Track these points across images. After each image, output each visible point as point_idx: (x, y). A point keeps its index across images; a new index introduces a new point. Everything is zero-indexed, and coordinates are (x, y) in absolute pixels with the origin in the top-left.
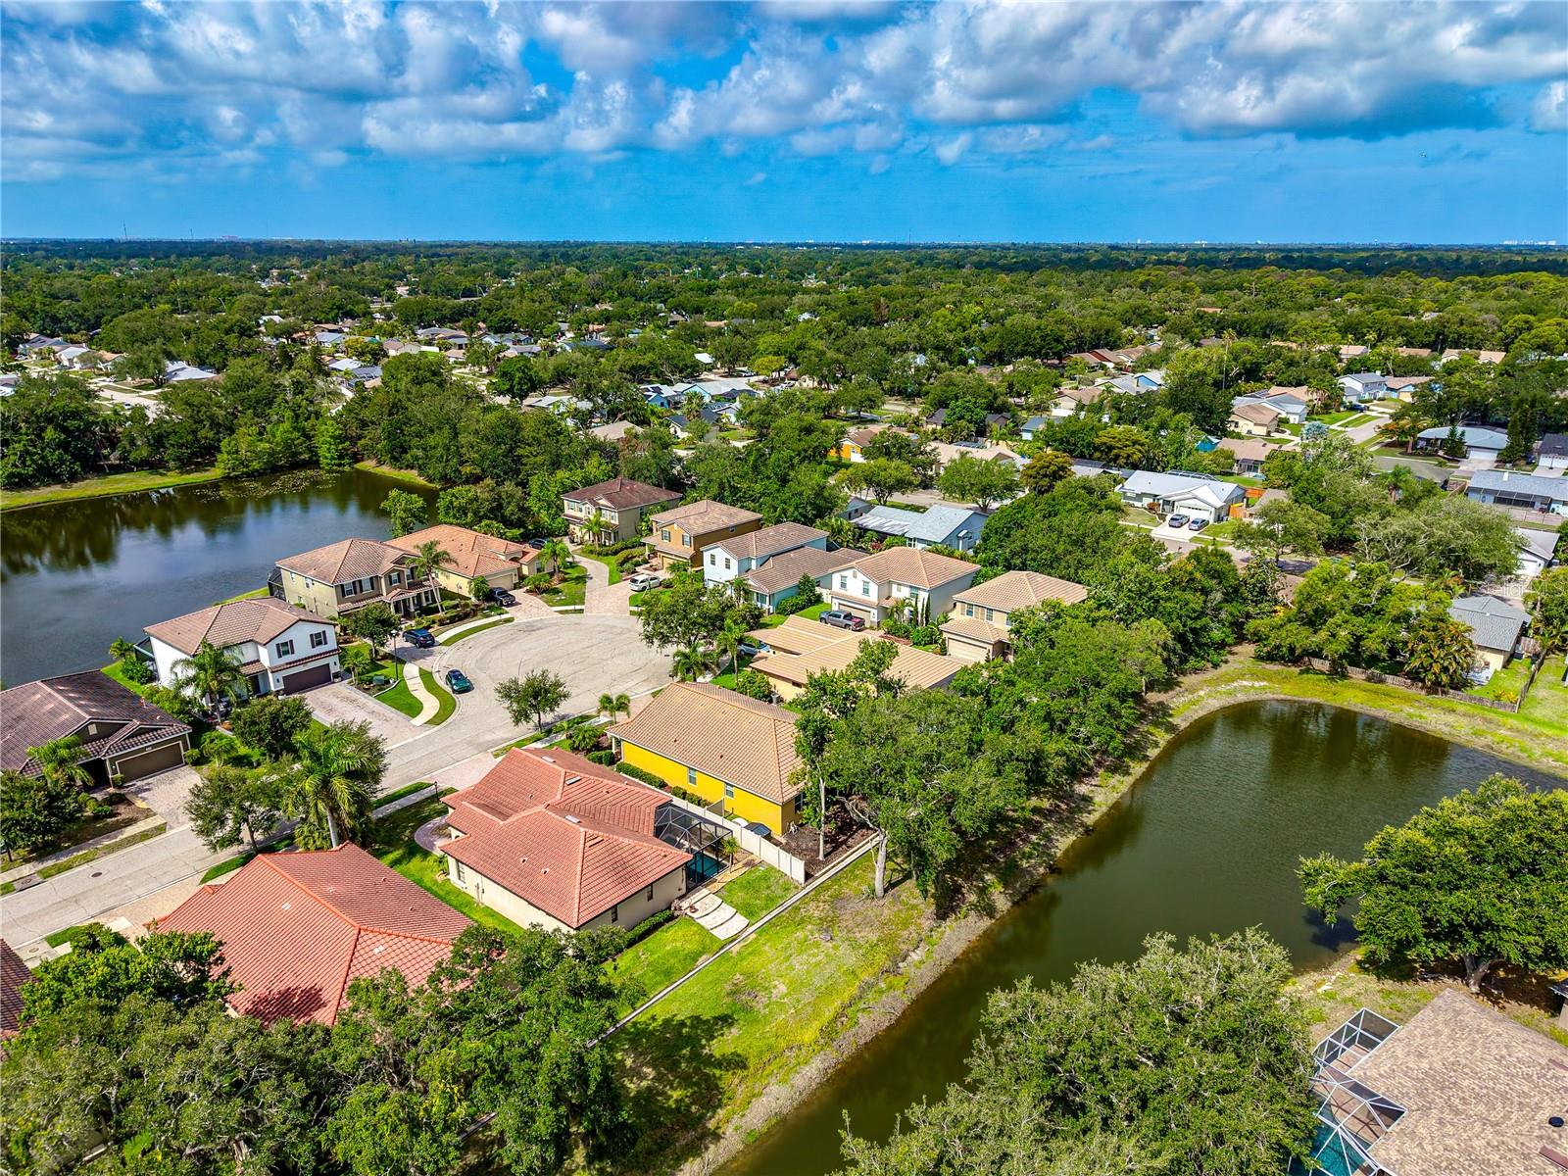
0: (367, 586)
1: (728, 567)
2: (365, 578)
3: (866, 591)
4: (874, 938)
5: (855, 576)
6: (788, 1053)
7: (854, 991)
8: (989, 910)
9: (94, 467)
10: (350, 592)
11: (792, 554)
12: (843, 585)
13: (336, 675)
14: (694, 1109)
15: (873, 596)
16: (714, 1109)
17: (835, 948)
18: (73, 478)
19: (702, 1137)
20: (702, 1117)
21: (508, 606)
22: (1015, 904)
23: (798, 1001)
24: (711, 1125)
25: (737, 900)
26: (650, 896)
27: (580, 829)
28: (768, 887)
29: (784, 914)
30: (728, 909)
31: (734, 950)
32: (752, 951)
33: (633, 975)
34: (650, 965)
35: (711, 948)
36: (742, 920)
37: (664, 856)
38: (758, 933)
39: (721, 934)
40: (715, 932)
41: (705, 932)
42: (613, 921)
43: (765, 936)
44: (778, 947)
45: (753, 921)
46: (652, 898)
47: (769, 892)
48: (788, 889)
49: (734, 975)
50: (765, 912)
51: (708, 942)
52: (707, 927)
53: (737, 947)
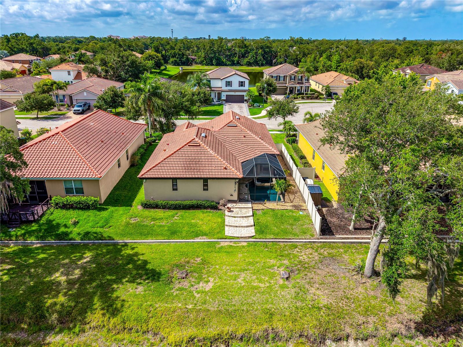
0: (282, 79)
2: (282, 75)
4: (324, 301)
6: (150, 336)
7: (257, 331)
13: (246, 101)
17: (282, 287)
23: (205, 303)
25: (263, 220)
26: (206, 187)
27: (195, 137)
28: (292, 225)
29: (282, 244)
30: (251, 221)
31: (222, 244)
32: (230, 251)
33: (158, 223)
34: (173, 224)
35: (214, 235)
36: (251, 232)
37: (225, 168)
38: (250, 244)
39: (228, 232)
40: (227, 228)
41: (222, 225)
42: (174, 190)
43: (251, 249)
44: (247, 260)
45: (257, 237)
46: (207, 190)
47: (289, 227)
48: (305, 233)
49: (198, 257)
50: (272, 236)
51: (216, 231)
52: (226, 223)
53: (226, 244)
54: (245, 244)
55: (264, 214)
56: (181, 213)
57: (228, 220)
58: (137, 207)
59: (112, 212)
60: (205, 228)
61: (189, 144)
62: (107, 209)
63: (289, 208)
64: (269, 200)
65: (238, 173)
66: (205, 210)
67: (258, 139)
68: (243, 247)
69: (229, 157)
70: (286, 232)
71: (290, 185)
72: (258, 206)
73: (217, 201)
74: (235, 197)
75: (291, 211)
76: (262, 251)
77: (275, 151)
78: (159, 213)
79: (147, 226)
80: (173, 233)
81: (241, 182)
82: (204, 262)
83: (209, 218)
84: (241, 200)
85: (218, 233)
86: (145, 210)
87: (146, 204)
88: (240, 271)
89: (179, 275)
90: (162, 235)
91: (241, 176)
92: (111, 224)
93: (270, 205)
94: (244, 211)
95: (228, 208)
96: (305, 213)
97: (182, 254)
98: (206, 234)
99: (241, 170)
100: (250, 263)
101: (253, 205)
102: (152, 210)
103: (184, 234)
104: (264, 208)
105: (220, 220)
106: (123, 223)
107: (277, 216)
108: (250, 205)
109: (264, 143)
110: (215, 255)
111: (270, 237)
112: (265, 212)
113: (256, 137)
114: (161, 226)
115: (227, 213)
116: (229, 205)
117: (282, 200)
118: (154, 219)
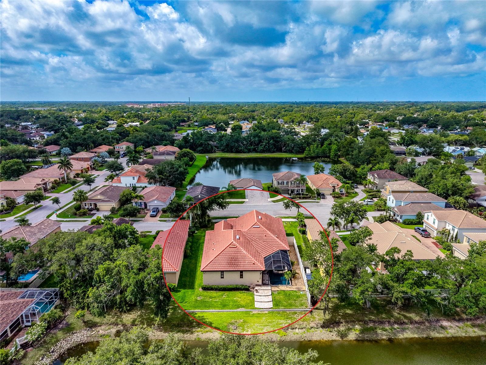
1: (393, 203)
3: (434, 223)
5: (431, 216)
8: (343, 335)
9: (280, 150)
10: (280, 184)
11: (422, 204)
12: (428, 219)
14: (194, 323)
15: (436, 226)
16: (199, 327)
18: (274, 152)
19: (189, 331)
20: (194, 327)
21: (322, 198)
22: (357, 340)
24: (194, 330)
25: (278, 298)
26: (241, 276)
27: (233, 240)
28: (295, 300)
29: (288, 312)
30: (270, 298)
31: (254, 312)
32: (259, 316)
33: (214, 300)
34: (223, 300)
35: (248, 307)
36: (271, 305)
37: (254, 264)
38: (269, 312)
39: (257, 305)
40: (256, 303)
41: (253, 301)
42: (221, 278)
43: (270, 315)
44: (268, 321)
45: (274, 308)
46: (242, 278)
47: (293, 302)
48: (302, 305)
49: (241, 319)
50: (283, 308)
51: (250, 305)
52: (255, 300)
53: (256, 312)
54: (267, 312)
55: (278, 293)
56: (227, 293)
57: (256, 298)
58: (198, 290)
59: (184, 293)
60: (243, 303)
61: (230, 246)
62: (180, 291)
63: (294, 289)
64: (281, 284)
65: (262, 267)
66: (242, 292)
67: (275, 237)
68: (266, 314)
69: (256, 255)
70: (291, 305)
71: (296, 273)
72: (275, 288)
73: (249, 285)
74: (260, 283)
75: (295, 291)
76: (277, 316)
77: (287, 247)
78: (214, 293)
79: (208, 302)
80: (224, 306)
81: (263, 272)
82: (245, 322)
83: (245, 296)
84: (264, 284)
85: (251, 306)
86: (204, 291)
87: (205, 288)
88: (265, 326)
89: (233, 328)
90: (218, 307)
91: (264, 269)
92: (186, 301)
93: (282, 288)
94: (266, 291)
95: (256, 290)
96: (304, 293)
97: (232, 318)
98: (243, 307)
99: (264, 264)
100: (270, 322)
101: (272, 288)
102: (209, 291)
103: (231, 306)
104: (279, 289)
105: (251, 298)
106: (193, 300)
107: (286, 295)
108: (270, 288)
109: (279, 241)
110: (250, 318)
111: (281, 308)
112: (279, 293)
113: (274, 236)
114: (216, 302)
115: (255, 293)
116: (257, 288)
117: (290, 284)
118: (211, 297)
